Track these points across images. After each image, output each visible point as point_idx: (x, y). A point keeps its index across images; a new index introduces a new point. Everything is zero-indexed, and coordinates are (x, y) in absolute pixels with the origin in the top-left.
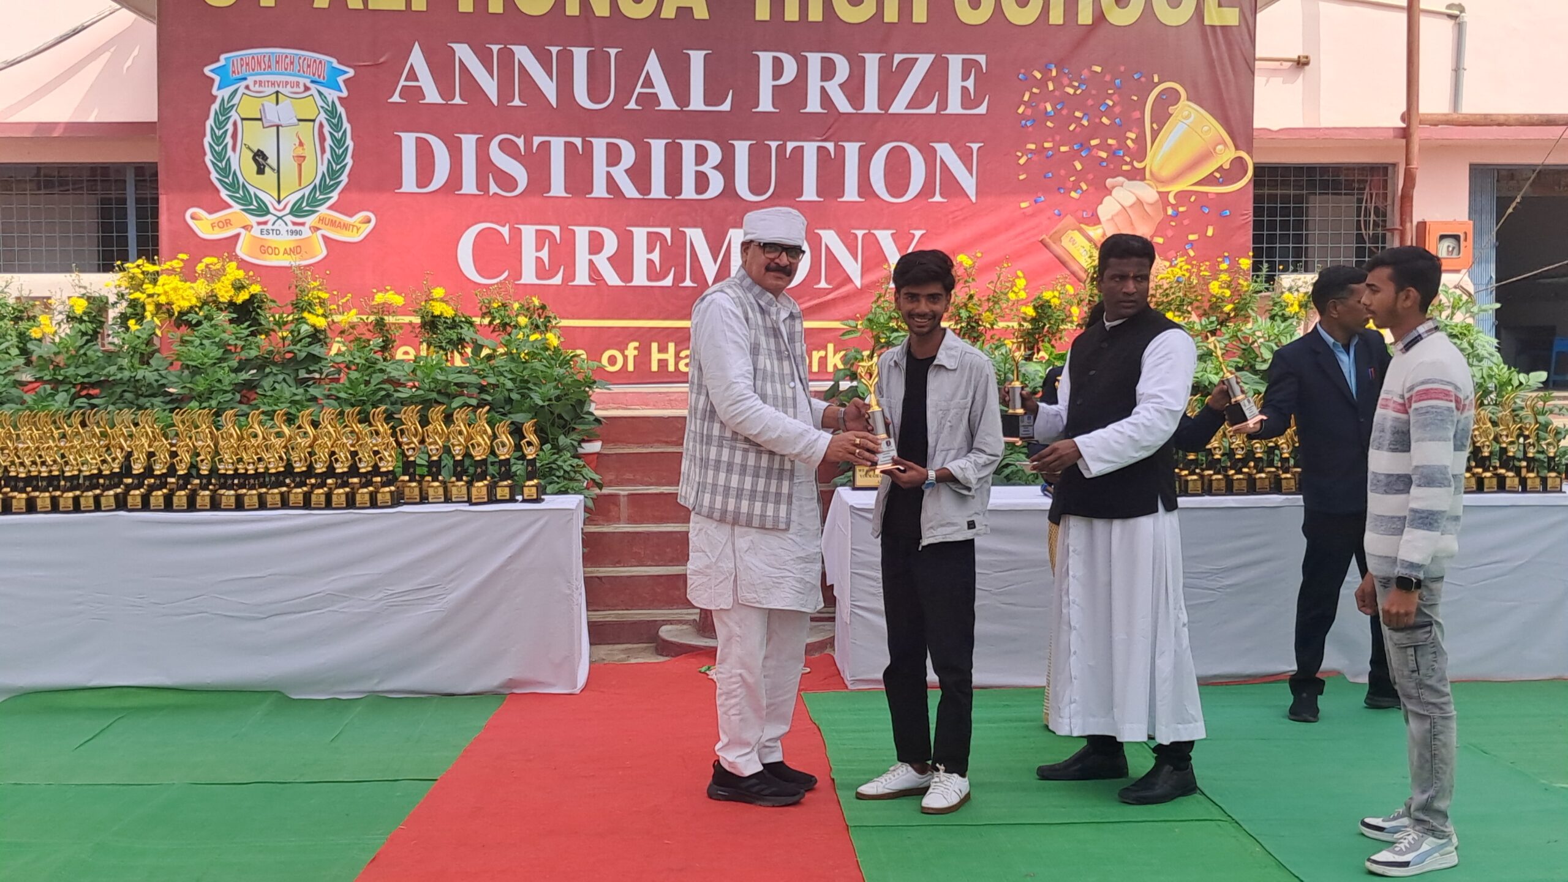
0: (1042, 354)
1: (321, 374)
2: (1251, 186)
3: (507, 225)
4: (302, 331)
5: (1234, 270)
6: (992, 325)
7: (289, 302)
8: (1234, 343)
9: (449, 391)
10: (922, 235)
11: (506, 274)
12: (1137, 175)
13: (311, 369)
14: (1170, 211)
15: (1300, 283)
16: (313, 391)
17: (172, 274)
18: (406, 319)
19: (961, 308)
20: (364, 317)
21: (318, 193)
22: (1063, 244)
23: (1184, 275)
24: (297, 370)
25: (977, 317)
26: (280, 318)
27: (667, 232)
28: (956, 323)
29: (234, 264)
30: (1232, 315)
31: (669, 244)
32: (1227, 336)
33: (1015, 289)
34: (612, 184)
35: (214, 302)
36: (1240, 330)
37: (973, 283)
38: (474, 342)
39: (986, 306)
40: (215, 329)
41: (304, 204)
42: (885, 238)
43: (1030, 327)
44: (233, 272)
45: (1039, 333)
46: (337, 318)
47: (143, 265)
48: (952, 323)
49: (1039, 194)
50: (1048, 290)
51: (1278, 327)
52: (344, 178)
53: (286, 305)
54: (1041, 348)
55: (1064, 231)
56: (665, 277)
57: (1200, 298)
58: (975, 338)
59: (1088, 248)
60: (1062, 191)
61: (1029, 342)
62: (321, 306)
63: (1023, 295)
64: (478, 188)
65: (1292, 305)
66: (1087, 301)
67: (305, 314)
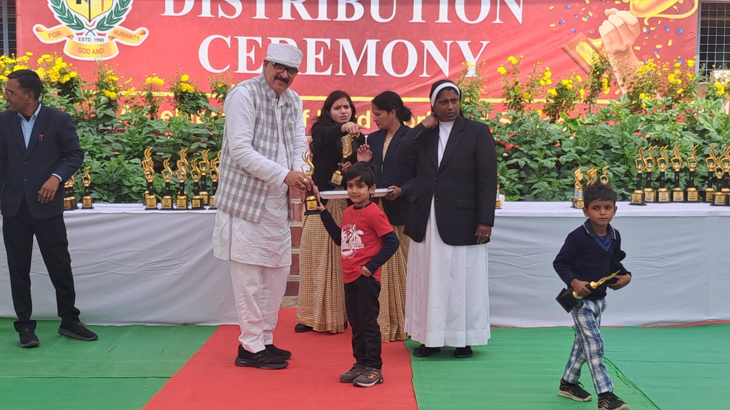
0: (561, 119)
1: (113, 127)
2: (697, 15)
3: (230, 36)
4: (101, 101)
5: (684, 67)
6: (530, 100)
7: (94, 82)
8: (683, 113)
9: (190, 139)
10: (488, 44)
11: (228, 67)
12: (625, 7)
13: (106, 124)
14: (645, 30)
15: (725, 76)
16: (108, 138)
17: (23, 65)
18: (165, 94)
19: (510, 90)
20: (140, 92)
21: (113, 16)
22: (576, 50)
23: (652, 70)
24: (98, 125)
25: (520, 96)
26: (88, 92)
27: (328, 41)
28: (507, 100)
29: (60, 59)
30: (682, 95)
31: (329, 48)
32: (678, 109)
33: (545, 78)
34: (294, 11)
35: (48, 82)
36: (686, 105)
37: (518, 74)
38: (206, 108)
39: (526, 89)
40: (48, 98)
41: (105, 22)
42: (464, 46)
43: (554, 102)
44: (60, 64)
45: (559, 106)
46: (123, 93)
47: (5, 59)
48: (505, 99)
49: (562, 19)
50: (565, 79)
51: (711, 103)
52: (130, 7)
53: (93, 84)
54: (560, 115)
55: (577, 42)
56: (325, 69)
57: (662, 84)
58: (519, 109)
59: (591, 53)
60: (577, 17)
61: (553, 112)
62: (114, 86)
63: (549, 82)
64: (212, 13)
65: (720, 90)
66: (590, 86)
67: (104, 90)
